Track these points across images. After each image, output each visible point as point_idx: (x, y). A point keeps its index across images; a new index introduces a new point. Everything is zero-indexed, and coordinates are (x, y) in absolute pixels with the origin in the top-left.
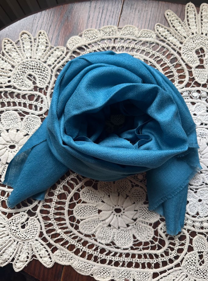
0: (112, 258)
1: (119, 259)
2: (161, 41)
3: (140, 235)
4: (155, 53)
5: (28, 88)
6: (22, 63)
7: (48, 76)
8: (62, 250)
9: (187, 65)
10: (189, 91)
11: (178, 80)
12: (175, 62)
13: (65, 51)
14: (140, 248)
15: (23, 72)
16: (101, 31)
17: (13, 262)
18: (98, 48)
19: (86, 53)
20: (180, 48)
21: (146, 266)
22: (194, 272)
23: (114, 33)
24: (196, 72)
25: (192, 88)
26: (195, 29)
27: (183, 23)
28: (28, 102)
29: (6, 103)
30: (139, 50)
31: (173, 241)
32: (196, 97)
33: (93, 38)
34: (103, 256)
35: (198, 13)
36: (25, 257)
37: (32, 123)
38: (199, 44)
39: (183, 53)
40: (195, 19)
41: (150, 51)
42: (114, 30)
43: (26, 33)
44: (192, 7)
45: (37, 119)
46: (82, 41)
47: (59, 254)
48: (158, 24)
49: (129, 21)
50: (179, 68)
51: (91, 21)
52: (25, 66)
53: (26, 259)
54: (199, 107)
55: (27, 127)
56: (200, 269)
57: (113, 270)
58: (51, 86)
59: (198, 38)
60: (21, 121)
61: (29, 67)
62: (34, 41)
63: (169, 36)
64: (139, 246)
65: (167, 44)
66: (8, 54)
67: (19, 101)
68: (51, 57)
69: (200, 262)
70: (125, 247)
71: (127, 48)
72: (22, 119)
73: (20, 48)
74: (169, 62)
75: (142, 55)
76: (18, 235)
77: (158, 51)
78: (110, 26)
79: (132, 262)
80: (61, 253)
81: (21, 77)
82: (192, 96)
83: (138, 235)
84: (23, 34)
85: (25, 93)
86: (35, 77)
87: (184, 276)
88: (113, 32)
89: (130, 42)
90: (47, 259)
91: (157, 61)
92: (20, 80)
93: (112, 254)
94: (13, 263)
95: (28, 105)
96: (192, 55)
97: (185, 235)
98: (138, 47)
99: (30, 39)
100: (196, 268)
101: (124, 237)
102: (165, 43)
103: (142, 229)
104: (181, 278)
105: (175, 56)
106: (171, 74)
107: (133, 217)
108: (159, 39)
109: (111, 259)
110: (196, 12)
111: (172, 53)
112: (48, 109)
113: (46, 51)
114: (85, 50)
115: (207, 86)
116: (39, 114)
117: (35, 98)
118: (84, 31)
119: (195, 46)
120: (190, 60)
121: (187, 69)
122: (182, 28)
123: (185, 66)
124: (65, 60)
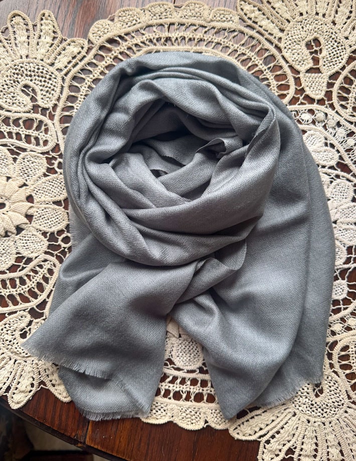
0: (169, 387)
1: (180, 387)
2: (249, 28)
4: (238, 47)
5: (21, 108)
6: (13, 66)
7: (57, 87)
9: (291, 67)
10: (296, 111)
11: (277, 92)
12: (272, 62)
13: (86, 46)
15: (14, 82)
17: (8, 393)
18: (142, 40)
19: (121, 48)
20: (280, 39)
22: (307, 407)
23: (168, 13)
24: (307, 79)
25: (301, 106)
26: (304, 6)
28: (23, 132)
30: (211, 43)
32: (308, 121)
33: (133, 24)
36: (27, 384)
37: (32, 165)
38: (312, 31)
39: (285, 48)
41: (229, 44)
42: (168, 9)
43: (19, 16)
45: (40, 158)
46: (115, 28)
50: (279, 73)
52: (17, 71)
53: (29, 388)
54: (312, 138)
55: (24, 172)
56: (316, 403)
57: (171, 405)
58: (61, 105)
59: (310, 22)
60: (13, 162)
61: (25, 72)
62: (34, 29)
63: (261, 19)
65: (258, 32)
67: (8, 130)
68: (62, 56)
69: (315, 391)
70: (190, 368)
71: (190, 39)
72: (15, 160)
73: (10, 40)
74: (261, 62)
75: (215, 51)
76: (16, 348)
77: (243, 45)
78: (161, 3)
79: (202, 394)
81: (12, 89)
82: (301, 119)
84: (14, 17)
85: (18, 115)
86: (35, 89)
87: (290, 415)
88: (166, 13)
89: (195, 30)
90: (63, 387)
91: (241, 62)
92: (9, 94)
93: (168, 380)
94: (9, 395)
95: (23, 136)
96: (300, 50)
98: (210, 37)
99: (27, 25)
100: (310, 401)
101: (188, 351)
102: (255, 31)
104: (284, 418)
105: (272, 53)
106: (265, 82)
108: (244, 24)
109: (167, 387)
111: (266, 48)
112: (58, 143)
113: (54, 45)
114: (119, 44)
115: (326, 103)
116: (43, 151)
117: (35, 125)
118: (118, 11)
119: (306, 36)
120: (296, 59)
121: (291, 74)
122: (282, 5)
123: (288, 68)
124: (86, 61)
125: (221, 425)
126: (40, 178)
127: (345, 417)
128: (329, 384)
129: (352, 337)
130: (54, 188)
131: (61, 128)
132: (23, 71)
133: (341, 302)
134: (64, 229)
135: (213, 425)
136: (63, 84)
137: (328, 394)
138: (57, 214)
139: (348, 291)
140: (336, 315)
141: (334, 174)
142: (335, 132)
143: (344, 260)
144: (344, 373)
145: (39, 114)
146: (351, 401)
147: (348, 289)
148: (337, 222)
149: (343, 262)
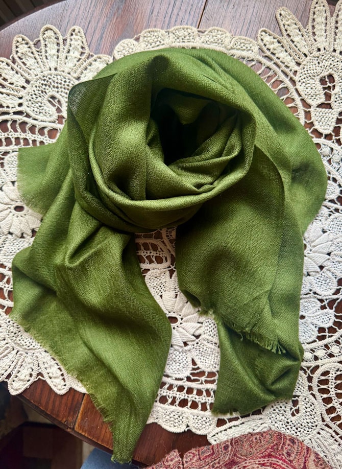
2: (266, 58)
3: (203, 361)
5: (48, 118)
6: (42, 77)
9: (303, 100)
12: (285, 95)
14: (201, 381)
15: (42, 92)
16: (171, 34)
17: (9, 379)
20: (296, 72)
21: (208, 407)
22: (282, 425)
23: (191, 38)
24: (318, 114)
26: (323, 42)
27: (306, 30)
28: (47, 141)
29: (13, 140)
33: (156, 45)
35: (332, 16)
36: (27, 374)
38: (328, 67)
39: (300, 81)
40: (326, 26)
42: (191, 34)
43: (51, 30)
44: (322, 4)
46: (139, 49)
48: (264, 29)
49: (217, 22)
50: (291, 105)
51: (154, 18)
52: (45, 82)
53: (28, 378)
57: (157, 408)
59: (326, 58)
61: (53, 84)
62: (64, 43)
63: (279, 51)
64: (199, 377)
65: (275, 64)
66: (22, 61)
67: (33, 138)
68: (88, 71)
69: (292, 410)
70: (178, 376)
73: (41, 52)
76: (20, 340)
77: (259, 75)
78: (186, 26)
79: (187, 400)
81: (39, 99)
83: (200, 360)
84: (47, 30)
85: (43, 124)
86: (60, 100)
90: (59, 381)
92: (37, 103)
94: (9, 381)
96: (314, 85)
99: (57, 39)
100: (286, 419)
101: (178, 361)
102: (272, 62)
103: (206, 351)
105: (286, 85)
107: (194, 332)
108: (263, 54)
110: (328, 14)
113: (81, 60)
115: (334, 138)
117: (58, 135)
118: (143, 32)
119: (321, 71)
120: (309, 93)
121: (302, 108)
122: (302, 39)
123: (300, 102)
125: (201, 431)
127: (318, 438)
128: (305, 405)
129: (334, 364)
132: (50, 82)
133: (327, 330)
135: (194, 430)
137: (304, 415)
139: (335, 320)
140: (321, 342)
141: (334, 208)
142: (339, 167)
143: (333, 291)
144: (321, 397)
146: (325, 423)
147: (335, 318)
148: (332, 254)
149: (333, 293)
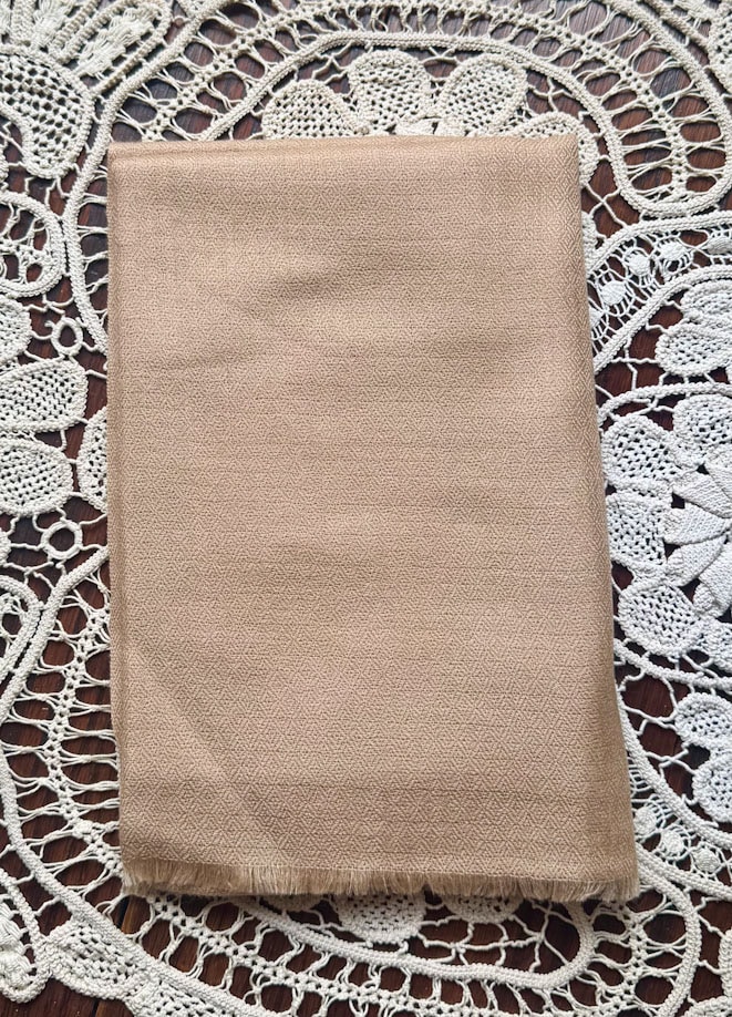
1: (349, 991)
4: (583, 43)
7: (79, 125)
8: (89, 923)
11: (688, 169)
12: (677, 87)
13: (166, 20)
14: (453, 953)
18: (317, 11)
19: (259, 32)
30: (509, 28)
31: (618, 939)
34: (277, 972)
41: (559, 33)
45: (13, 313)
47: (71, 940)
58: (86, 174)
64: (448, 941)
65: (645, 3)
68: (99, 41)
70: (382, 938)
71: (451, 15)
74: (646, 85)
75: (518, 49)
77: (598, 36)
80: (84, 937)
90: (14, 959)
91: (587, 84)
97: (680, 913)
98: (505, 11)
105: (679, 62)
106: (654, 143)
109: (311, 987)
111: (663, 47)
112: (68, 275)
114: (255, 16)
116: (25, 295)
117: (11, 223)
123: (724, 106)
124: (163, 59)
126: (8, 366)
130: (43, 394)
131: (80, 234)
134: (59, 510)
136: (95, 118)
138: (43, 467)
145: (24, 194)
